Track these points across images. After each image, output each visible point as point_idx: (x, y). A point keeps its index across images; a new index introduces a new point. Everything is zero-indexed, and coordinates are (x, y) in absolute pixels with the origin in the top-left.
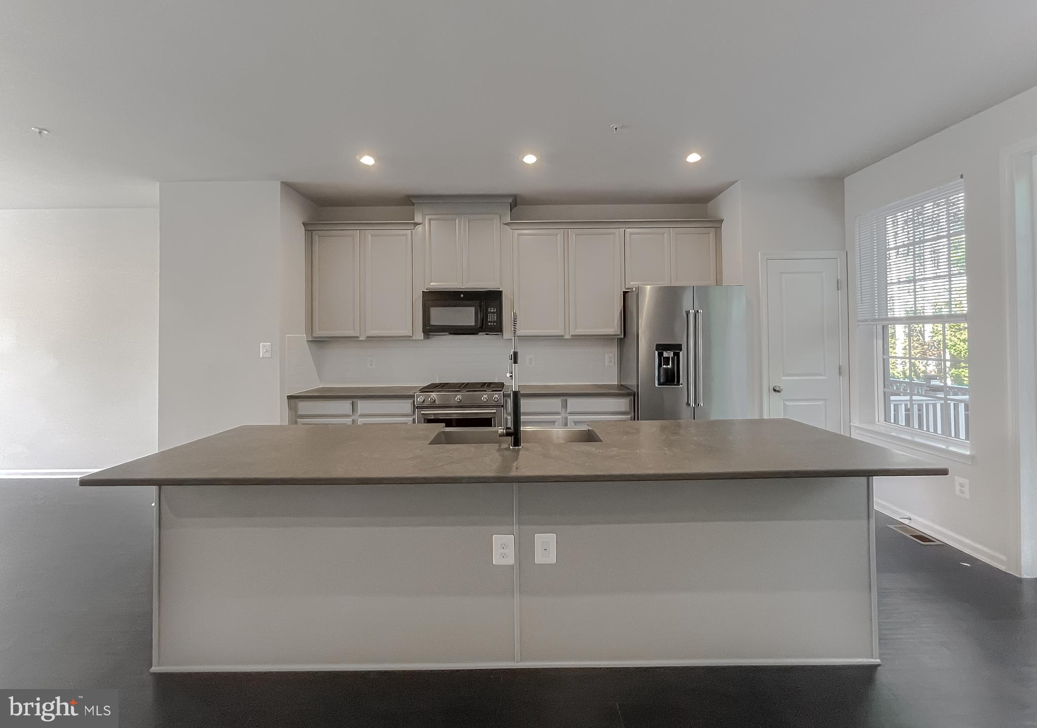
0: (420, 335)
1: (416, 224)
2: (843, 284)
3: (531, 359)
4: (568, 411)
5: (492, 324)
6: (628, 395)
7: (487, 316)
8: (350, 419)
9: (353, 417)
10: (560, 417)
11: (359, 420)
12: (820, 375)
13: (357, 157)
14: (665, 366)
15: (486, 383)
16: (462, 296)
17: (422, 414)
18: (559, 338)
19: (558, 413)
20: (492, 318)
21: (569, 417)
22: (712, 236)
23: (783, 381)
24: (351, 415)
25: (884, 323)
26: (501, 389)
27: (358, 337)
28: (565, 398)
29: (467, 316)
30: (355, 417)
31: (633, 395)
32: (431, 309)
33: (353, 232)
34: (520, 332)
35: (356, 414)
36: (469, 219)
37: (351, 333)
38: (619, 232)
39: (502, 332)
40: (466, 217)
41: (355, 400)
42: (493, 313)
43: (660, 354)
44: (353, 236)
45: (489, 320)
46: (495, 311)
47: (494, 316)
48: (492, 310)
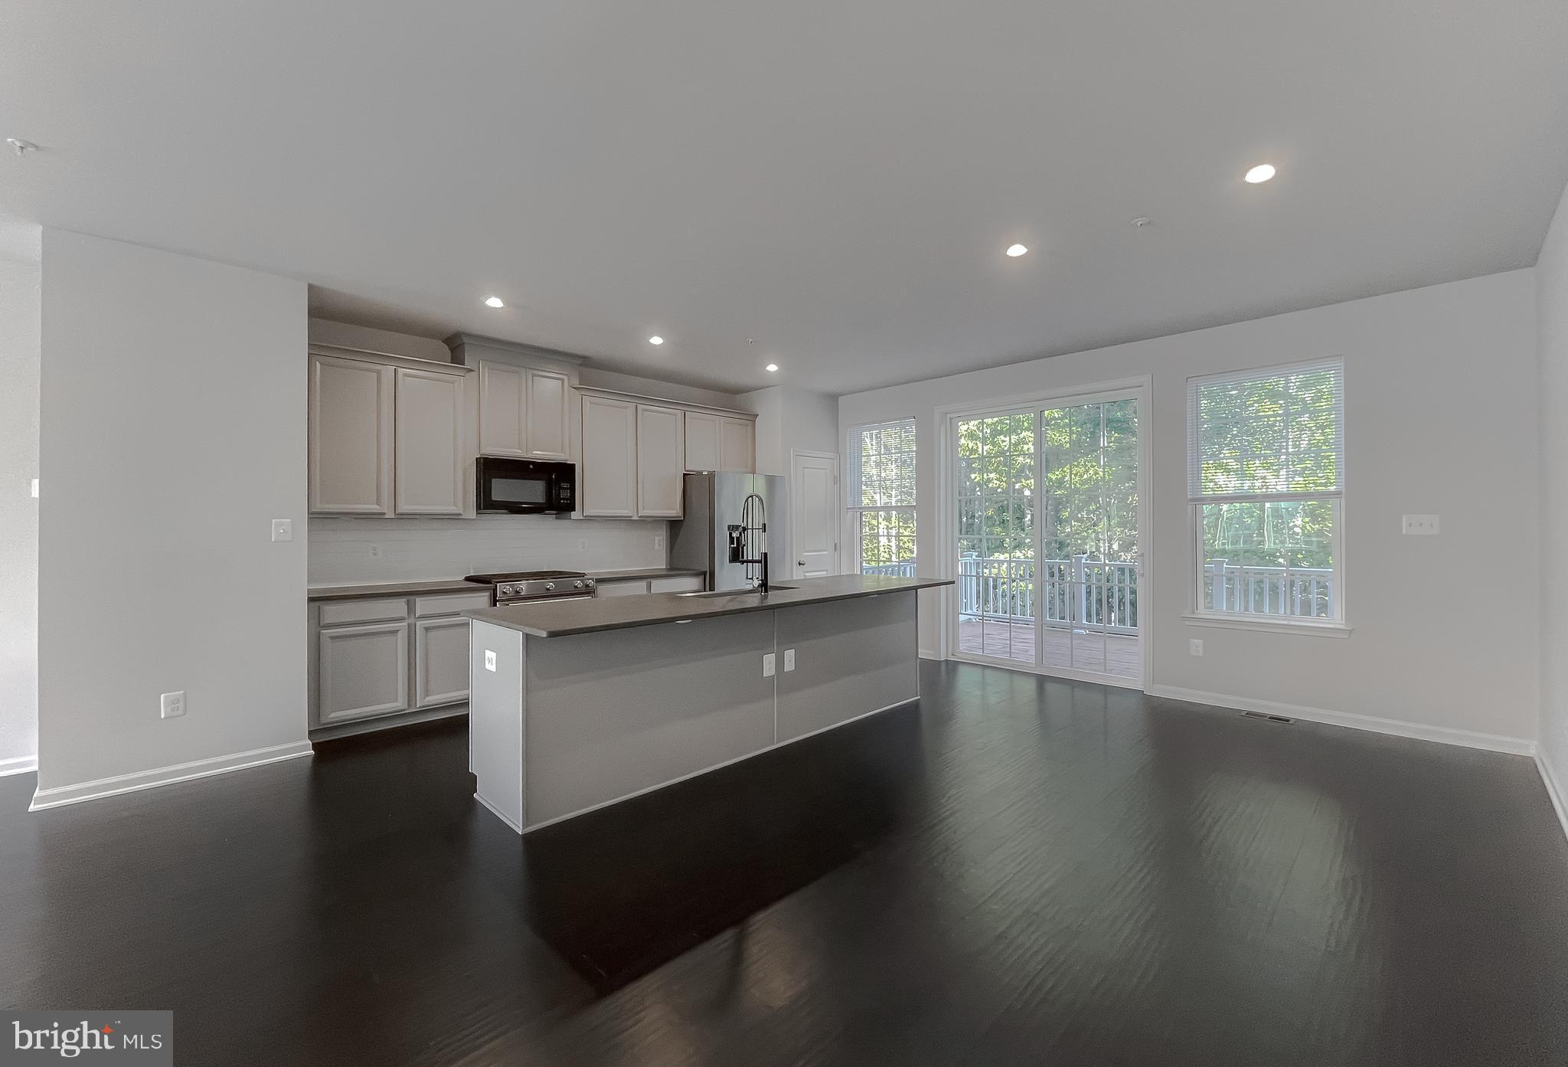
0: (472, 513)
1: (469, 370)
2: (837, 480)
5: (562, 501)
6: (699, 574)
7: (559, 493)
8: (404, 624)
9: (408, 621)
12: (824, 551)
13: (481, 298)
14: (732, 546)
18: (625, 519)
20: (563, 494)
22: (749, 428)
23: (806, 556)
24: (407, 616)
25: (861, 511)
27: (384, 514)
28: (649, 580)
29: (534, 491)
30: (412, 621)
31: (704, 574)
32: (493, 480)
33: (378, 367)
34: (588, 512)
35: (413, 616)
36: (533, 375)
37: (374, 508)
38: (680, 414)
39: (575, 511)
40: (530, 372)
41: (412, 598)
42: (567, 489)
43: (730, 534)
44: (379, 373)
45: (561, 497)
46: (568, 487)
47: (567, 492)
48: (565, 485)
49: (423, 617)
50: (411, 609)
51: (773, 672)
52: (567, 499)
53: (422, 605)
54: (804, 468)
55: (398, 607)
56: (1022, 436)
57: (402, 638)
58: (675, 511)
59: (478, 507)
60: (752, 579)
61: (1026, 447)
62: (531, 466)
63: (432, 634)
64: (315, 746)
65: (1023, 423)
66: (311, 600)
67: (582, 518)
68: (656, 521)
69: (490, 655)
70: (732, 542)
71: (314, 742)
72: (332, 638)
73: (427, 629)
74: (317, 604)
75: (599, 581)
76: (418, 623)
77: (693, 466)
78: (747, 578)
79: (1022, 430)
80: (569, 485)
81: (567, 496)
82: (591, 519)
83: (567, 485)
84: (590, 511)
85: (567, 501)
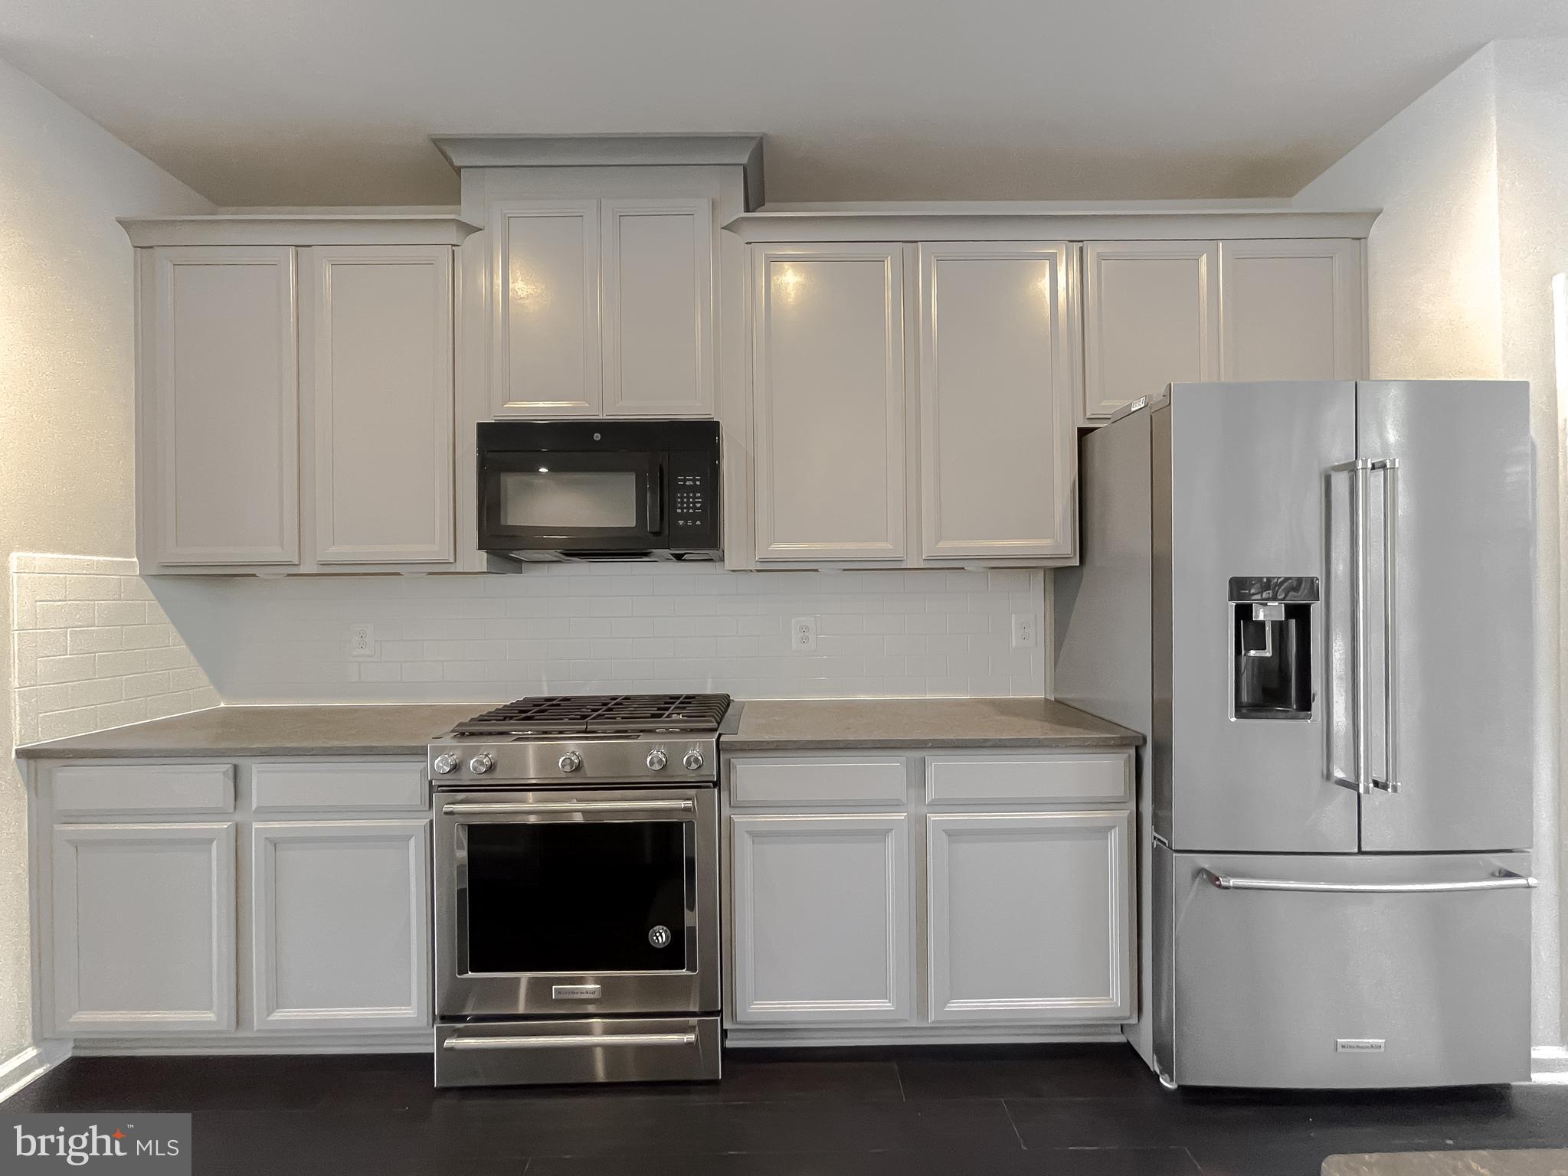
0: (475, 557)
1: (469, 229)
3: (804, 630)
4: (931, 795)
5: (690, 523)
6: (1121, 744)
7: (674, 500)
8: (225, 826)
9: (238, 817)
10: (902, 816)
11: (255, 825)
14: (1252, 653)
15: (678, 697)
16: (597, 437)
17: (446, 813)
18: (891, 568)
19: (894, 805)
20: (687, 504)
21: (933, 817)
22: (1340, 264)
24: (228, 808)
26: (714, 725)
27: (294, 564)
28: (917, 754)
29: (612, 498)
30: (243, 818)
32: (505, 478)
34: (771, 548)
42: (694, 489)
45: (679, 511)
46: (698, 483)
47: (694, 497)
48: (690, 480)
52: (694, 517)
67: (754, 566)
73: (275, 842)
76: (255, 827)
80: (698, 480)
81: (695, 508)
82: (770, 568)
83: (694, 480)
84: (774, 547)
85: (694, 523)
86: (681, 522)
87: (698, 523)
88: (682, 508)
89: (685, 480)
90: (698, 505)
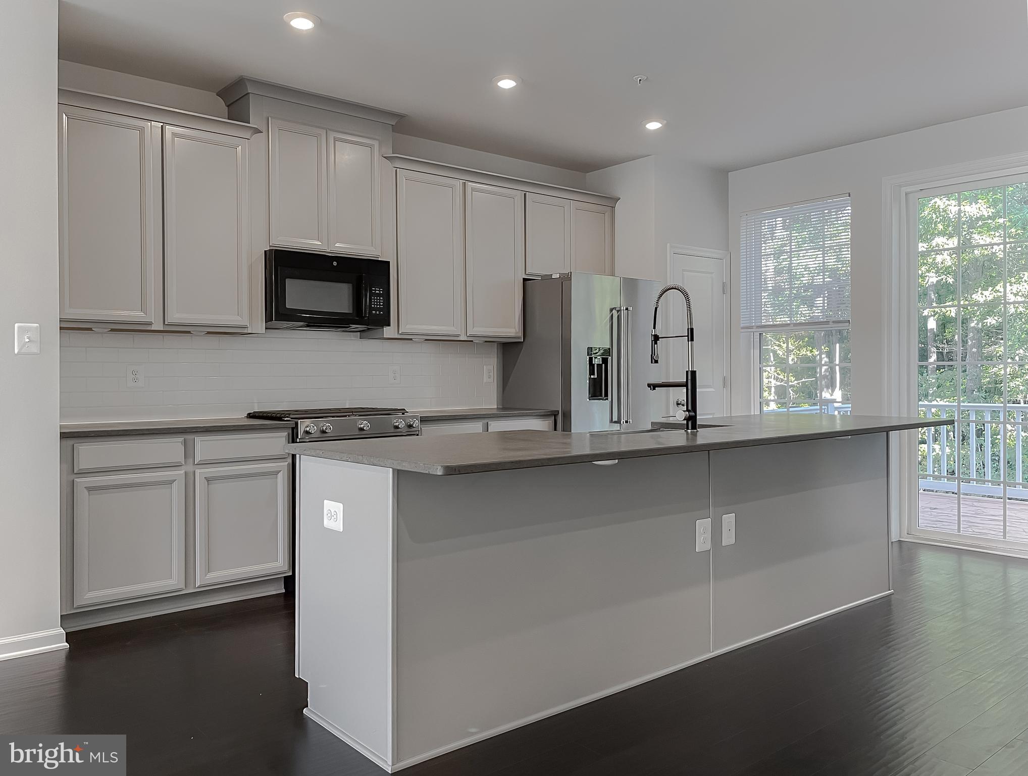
0: (259, 325)
1: (255, 131)
5: (378, 312)
7: (369, 302)
9: (186, 468)
14: (592, 376)
20: (377, 303)
22: (607, 216)
24: (183, 463)
27: (151, 325)
28: (485, 421)
29: (338, 297)
30: (190, 468)
31: (555, 414)
32: (288, 282)
33: (141, 123)
34: (407, 327)
35: (191, 460)
36: (335, 140)
37: (137, 315)
38: (519, 196)
39: (389, 325)
40: (332, 135)
41: (189, 437)
42: (379, 295)
43: (591, 359)
44: (142, 130)
45: (373, 306)
46: (381, 292)
47: (380, 299)
48: (378, 290)
49: (203, 464)
50: (189, 452)
51: (708, 546)
52: (380, 310)
53: (204, 446)
54: (684, 270)
55: (172, 448)
56: (934, 243)
57: (177, 490)
58: (512, 329)
59: (268, 318)
60: (619, 422)
61: (939, 258)
62: (335, 264)
63: (217, 486)
64: (69, 637)
65: (936, 225)
66: (64, 436)
67: (397, 336)
68: (489, 341)
69: (330, 506)
70: (592, 372)
71: (69, 630)
72: (90, 489)
73: (208, 480)
74: (70, 442)
75: (425, 420)
76: (198, 472)
77: (537, 269)
78: (611, 421)
79: (934, 235)
80: (382, 291)
81: (380, 305)
82: (406, 339)
83: (380, 291)
84: (408, 326)
85: (380, 312)
86: (374, 312)
87: (382, 313)
88: (374, 305)
89: (375, 290)
90: (381, 304)
